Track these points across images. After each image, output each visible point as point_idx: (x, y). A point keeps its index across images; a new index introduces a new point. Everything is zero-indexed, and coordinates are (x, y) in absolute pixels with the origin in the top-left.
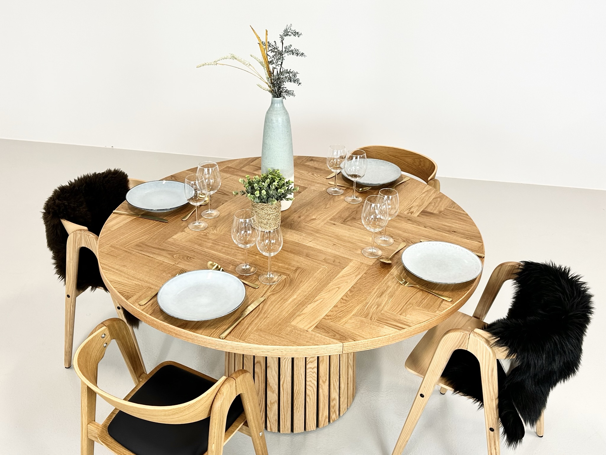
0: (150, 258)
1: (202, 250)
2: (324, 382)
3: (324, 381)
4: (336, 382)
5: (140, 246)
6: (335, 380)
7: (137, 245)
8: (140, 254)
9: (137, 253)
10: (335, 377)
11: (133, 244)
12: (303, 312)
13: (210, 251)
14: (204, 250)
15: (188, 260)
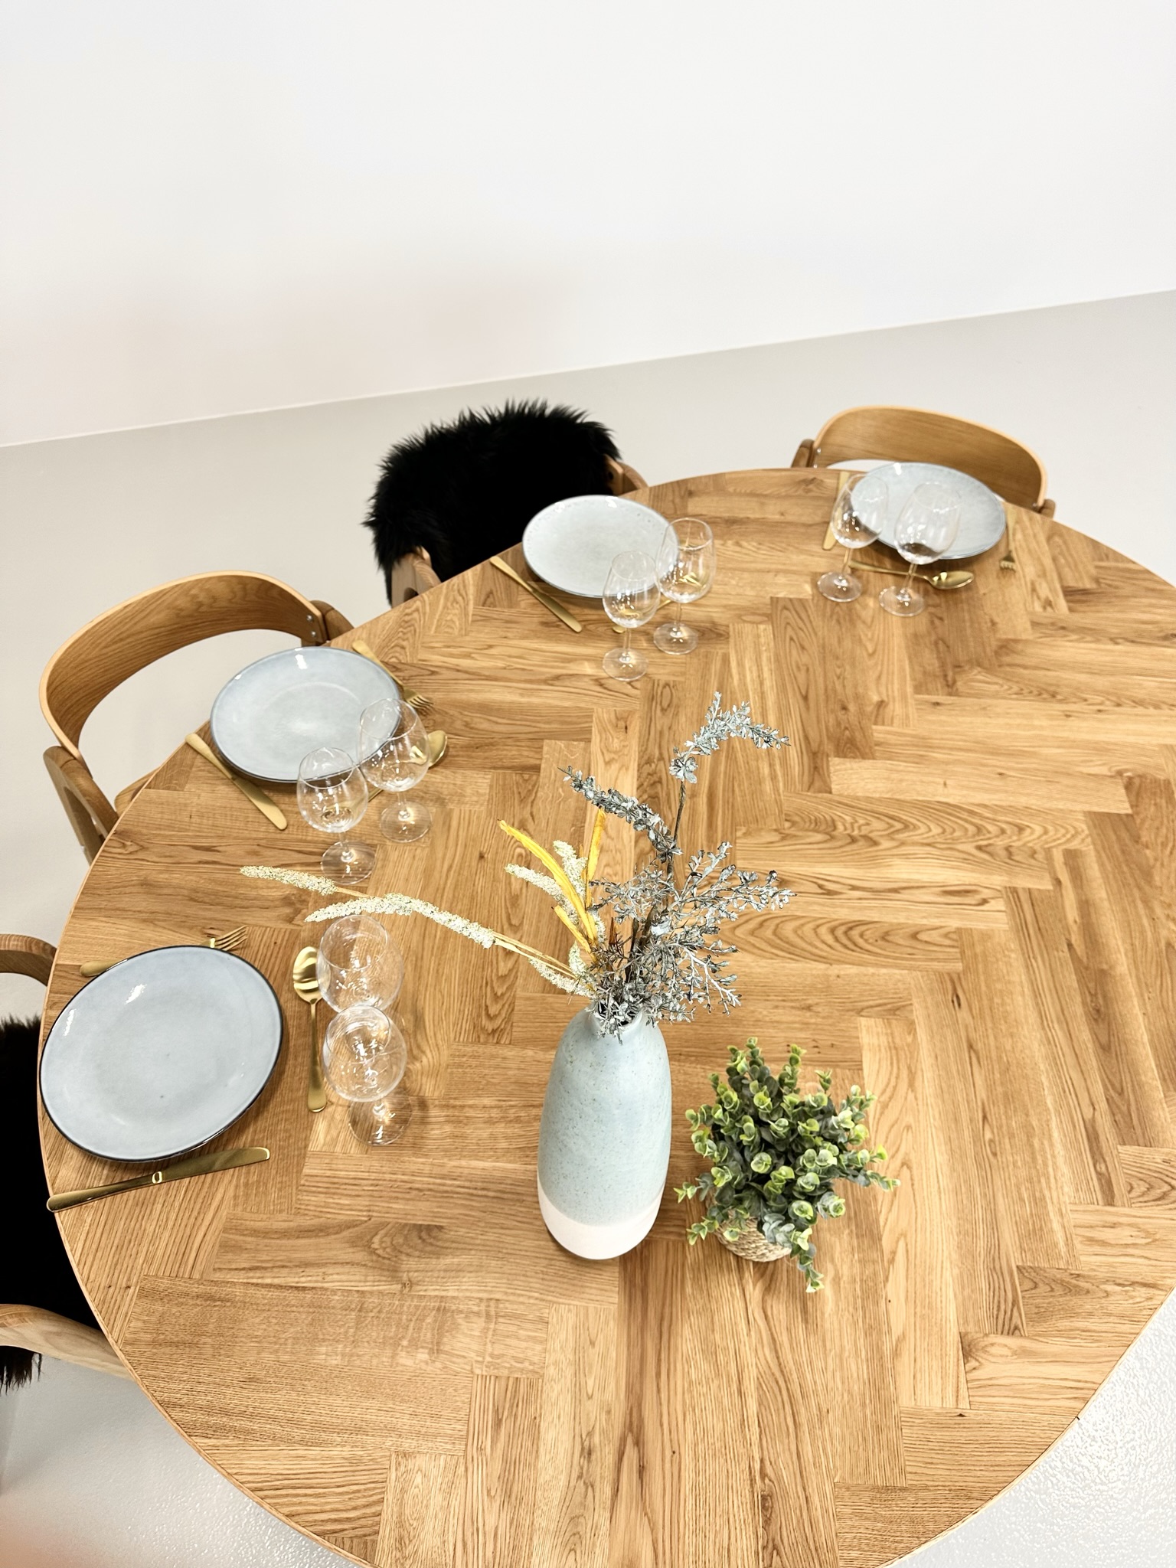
0: (309, 1296)
1: (437, 1170)
5: (237, 1248)
7: (225, 1247)
8: (264, 1291)
9: (251, 1291)
11: (207, 1247)
12: (897, 1331)
13: (463, 1163)
14: (445, 1171)
15: (429, 1248)
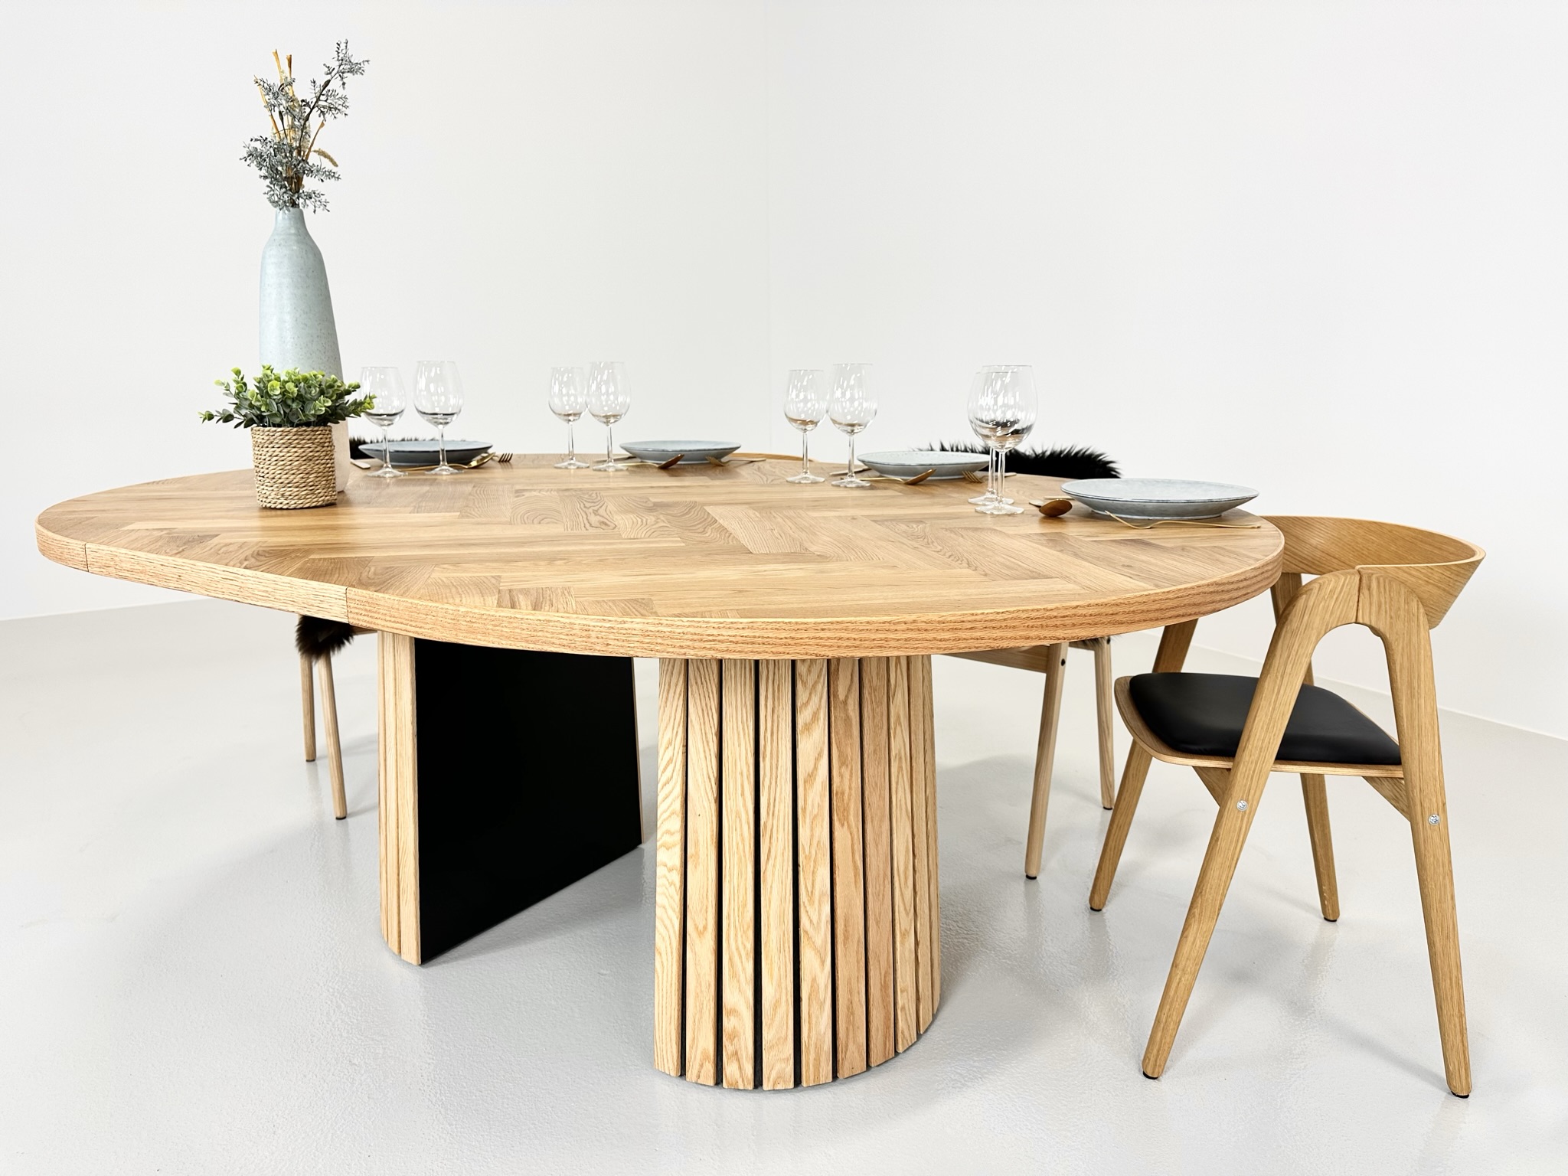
2: (701, 934)
3: (701, 928)
4: (740, 957)
6: (737, 949)
10: (736, 935)
